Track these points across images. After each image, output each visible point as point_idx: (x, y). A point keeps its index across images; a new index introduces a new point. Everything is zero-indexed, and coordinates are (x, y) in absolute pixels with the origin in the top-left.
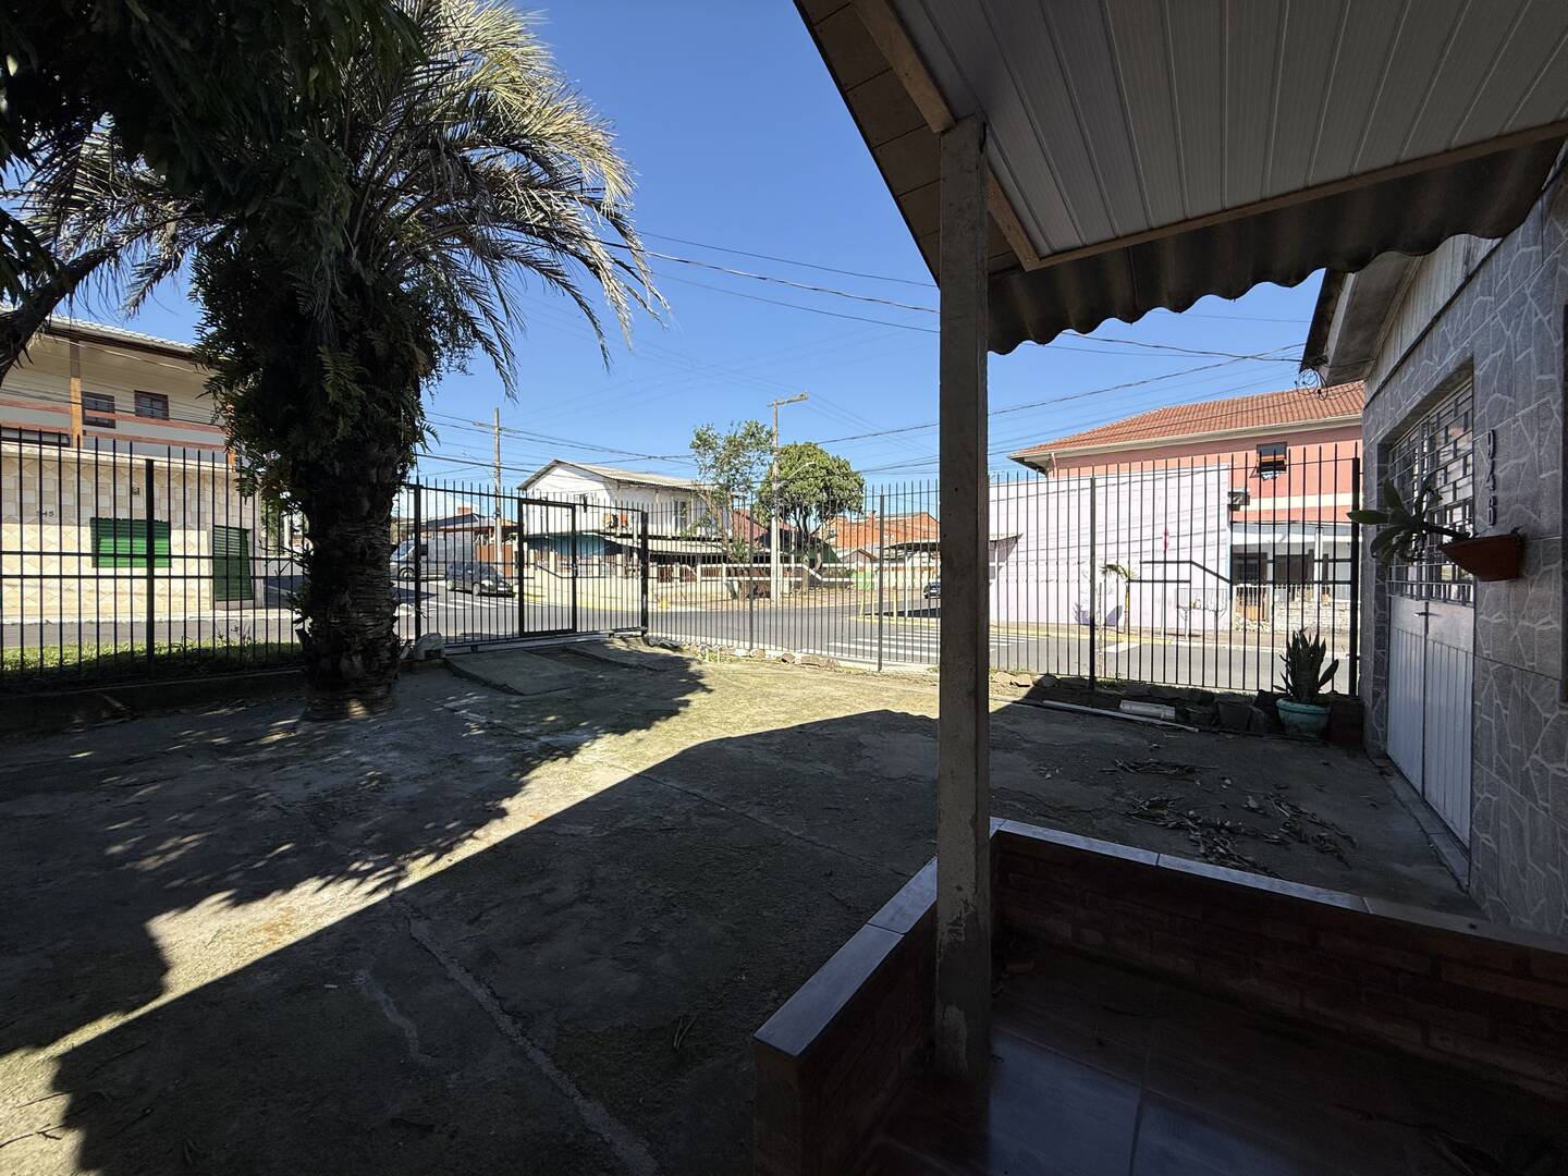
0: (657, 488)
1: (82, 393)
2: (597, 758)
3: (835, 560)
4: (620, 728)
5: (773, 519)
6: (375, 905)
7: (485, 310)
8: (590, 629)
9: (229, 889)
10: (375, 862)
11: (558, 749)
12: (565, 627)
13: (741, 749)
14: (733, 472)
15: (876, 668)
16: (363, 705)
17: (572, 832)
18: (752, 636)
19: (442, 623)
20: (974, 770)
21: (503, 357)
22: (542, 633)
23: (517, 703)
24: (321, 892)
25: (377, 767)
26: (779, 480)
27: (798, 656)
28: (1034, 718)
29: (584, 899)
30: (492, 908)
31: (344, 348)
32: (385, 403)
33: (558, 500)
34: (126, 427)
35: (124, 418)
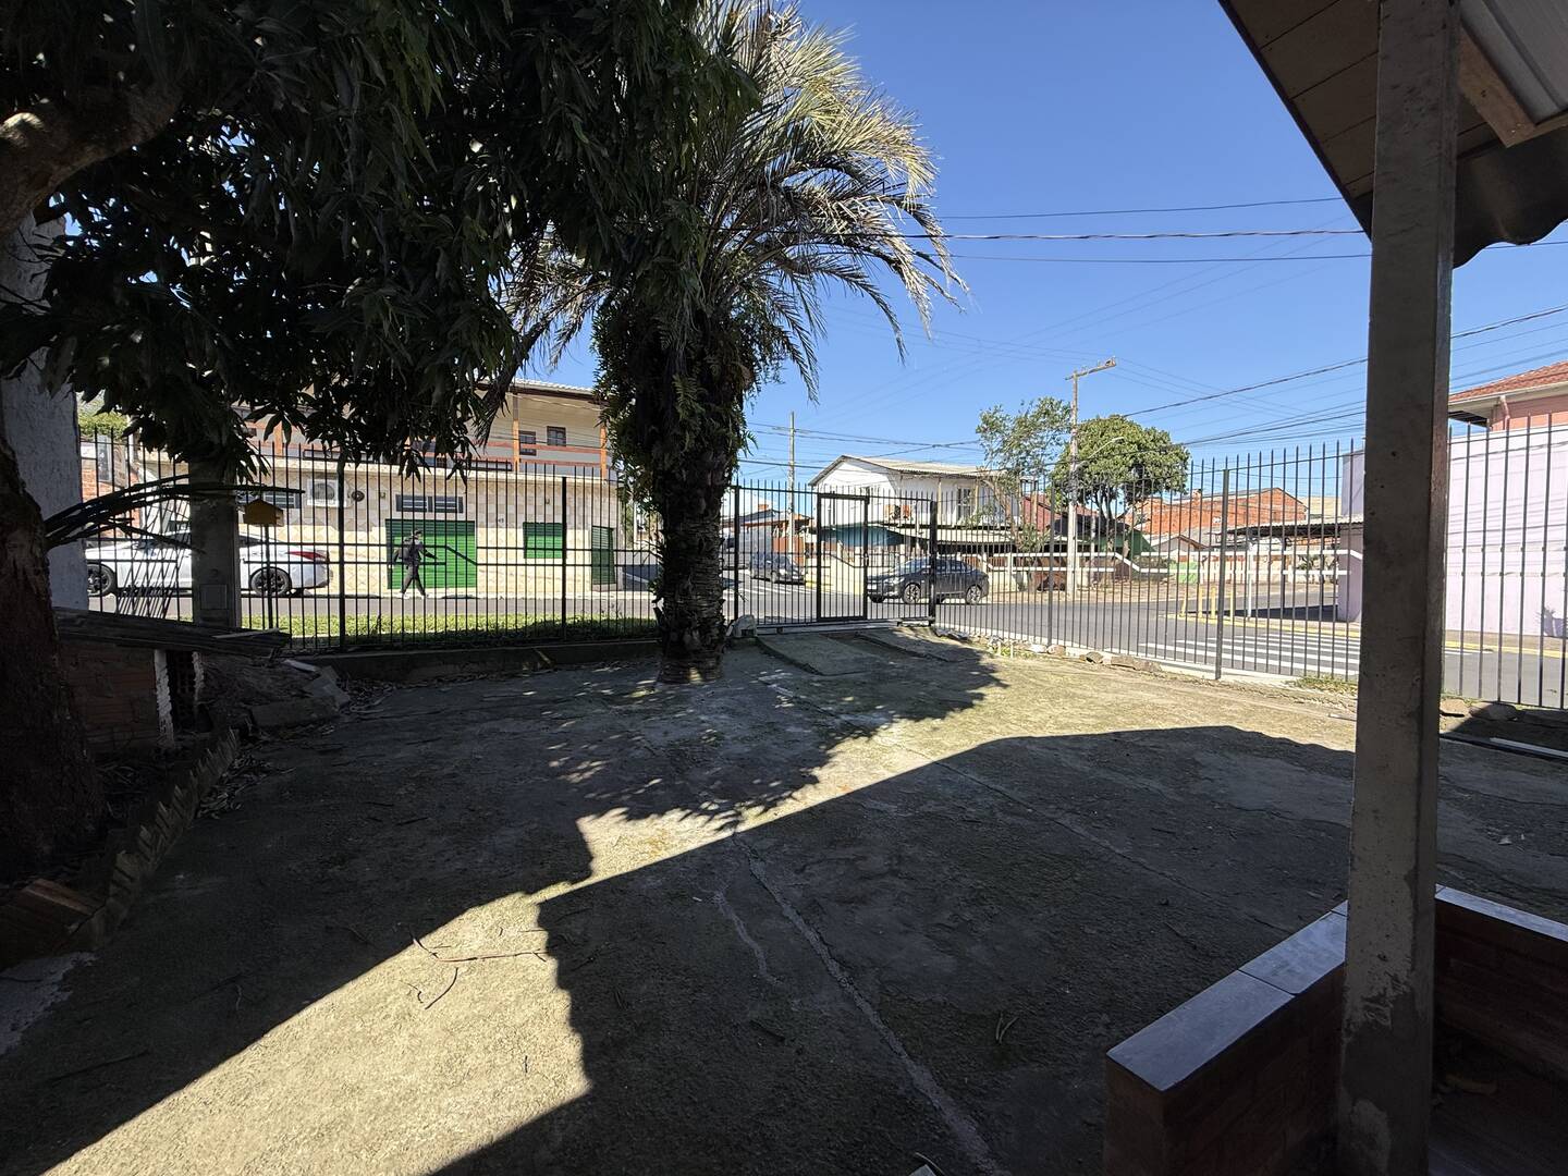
0: (939, 477)
1: (520, 432)
2: (896, 742)
3: (1148, 548)
4: (916, 715)
5: (1070, 503)
6: (723, 840)
7: (793, 322)
8: (880, 617)
9: (623, 806)
10: (719, 804)
11: (858, 728)
12: (857, 614)
13: (1045, 750)
14: (1023, 455)
15: (1213, 676)
16: (699, 673)
17: (878, 807)
18: (1050, 631)
19: (755, 607)
20: (1414, 814)
21: (807, 363)
22: (836, 619)
23: (818, 681)
24: (683, 822)
25: (714, 727)
26: (1078, 460)
27: (1107, 657)
28: (1473, 760)
29: (894, 873)
30: (813, 863)
31: (691, 375)
32: (718, 417)
33: (846, 493)
34: (544, 454)
35: (541, 448)
